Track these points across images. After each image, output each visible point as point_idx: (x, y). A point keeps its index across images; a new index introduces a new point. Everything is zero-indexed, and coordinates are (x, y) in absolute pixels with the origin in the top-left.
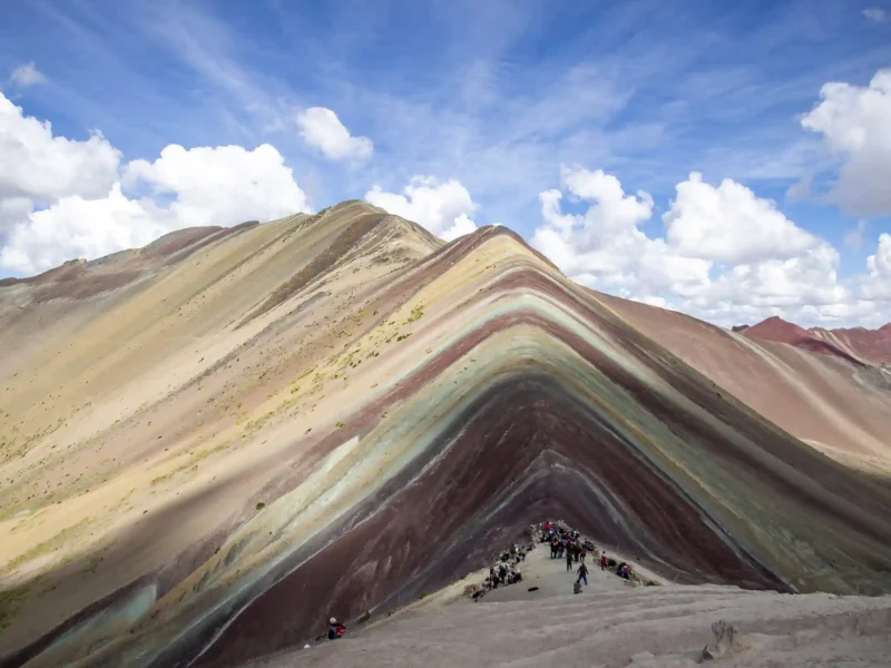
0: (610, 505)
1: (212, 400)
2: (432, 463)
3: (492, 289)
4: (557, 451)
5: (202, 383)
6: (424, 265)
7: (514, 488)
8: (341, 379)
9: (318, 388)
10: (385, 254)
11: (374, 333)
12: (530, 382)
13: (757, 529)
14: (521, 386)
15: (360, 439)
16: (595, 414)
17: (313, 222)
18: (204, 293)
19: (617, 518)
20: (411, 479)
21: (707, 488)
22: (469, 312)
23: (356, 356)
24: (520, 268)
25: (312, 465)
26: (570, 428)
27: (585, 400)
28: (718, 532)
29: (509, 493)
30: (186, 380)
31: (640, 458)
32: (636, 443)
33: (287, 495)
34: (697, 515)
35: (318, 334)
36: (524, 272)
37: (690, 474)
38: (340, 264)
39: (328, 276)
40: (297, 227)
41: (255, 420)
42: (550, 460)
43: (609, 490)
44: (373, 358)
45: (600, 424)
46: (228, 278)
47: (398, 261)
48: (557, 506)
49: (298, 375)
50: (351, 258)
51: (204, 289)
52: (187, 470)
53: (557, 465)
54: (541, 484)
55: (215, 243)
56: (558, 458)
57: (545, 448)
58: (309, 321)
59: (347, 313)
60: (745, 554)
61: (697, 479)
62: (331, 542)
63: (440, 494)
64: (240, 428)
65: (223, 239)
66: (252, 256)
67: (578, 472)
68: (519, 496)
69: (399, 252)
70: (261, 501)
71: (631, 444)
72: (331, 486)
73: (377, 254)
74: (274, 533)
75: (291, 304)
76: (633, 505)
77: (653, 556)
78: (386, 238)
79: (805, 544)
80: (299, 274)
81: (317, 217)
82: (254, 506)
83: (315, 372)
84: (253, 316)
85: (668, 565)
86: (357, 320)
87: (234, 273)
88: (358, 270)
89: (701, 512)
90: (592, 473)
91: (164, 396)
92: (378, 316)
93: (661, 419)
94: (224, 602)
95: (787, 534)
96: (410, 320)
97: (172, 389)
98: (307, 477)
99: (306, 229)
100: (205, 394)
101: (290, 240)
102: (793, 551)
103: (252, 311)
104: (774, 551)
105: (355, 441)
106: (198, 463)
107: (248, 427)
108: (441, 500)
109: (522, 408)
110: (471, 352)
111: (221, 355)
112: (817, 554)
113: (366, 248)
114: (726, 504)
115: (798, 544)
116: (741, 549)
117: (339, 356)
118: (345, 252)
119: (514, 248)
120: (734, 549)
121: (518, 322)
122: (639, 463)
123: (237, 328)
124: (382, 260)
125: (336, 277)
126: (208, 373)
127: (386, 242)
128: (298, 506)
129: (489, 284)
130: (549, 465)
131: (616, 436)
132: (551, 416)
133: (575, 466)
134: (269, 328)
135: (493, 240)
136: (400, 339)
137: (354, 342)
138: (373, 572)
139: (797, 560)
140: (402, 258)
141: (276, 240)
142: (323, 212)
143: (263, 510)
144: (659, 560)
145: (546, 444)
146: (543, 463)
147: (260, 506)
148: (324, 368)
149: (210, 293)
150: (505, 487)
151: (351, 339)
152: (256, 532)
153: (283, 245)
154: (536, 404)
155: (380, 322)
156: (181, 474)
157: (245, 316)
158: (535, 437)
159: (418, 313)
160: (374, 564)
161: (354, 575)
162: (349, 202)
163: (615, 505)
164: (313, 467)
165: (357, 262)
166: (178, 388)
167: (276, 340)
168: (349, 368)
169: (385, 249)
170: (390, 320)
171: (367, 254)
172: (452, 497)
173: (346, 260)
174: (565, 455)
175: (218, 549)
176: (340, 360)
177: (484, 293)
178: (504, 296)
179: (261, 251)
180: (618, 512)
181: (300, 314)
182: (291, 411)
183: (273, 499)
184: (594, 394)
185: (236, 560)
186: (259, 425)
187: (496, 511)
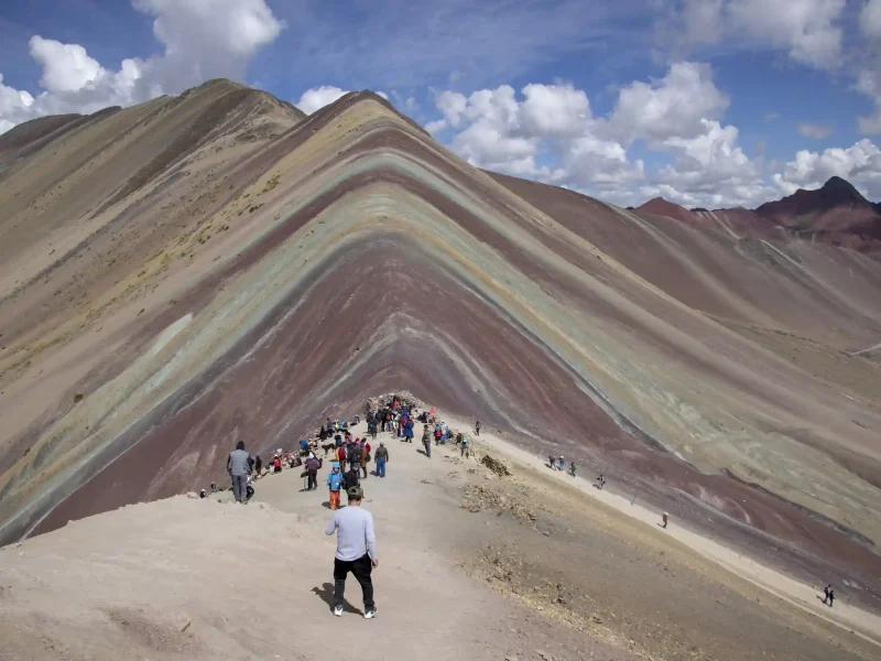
0: (468, 371)
1: (59, 292)
2: (267, 335)
3: (350, 151)
4: (408, 313)
5: (51, 275)
6: (285, 137)
7: (357, 358)
8: (187, 258)
9: (165, 267)
10: (249, 132)
11: (229, 208)
12: (382, 240)
13: (638, 393)
14: (371, 245)
15: (194, 316)
16: (454, 273)
17: (177, 103)
18: (60, 184)
19: (477, 385)
20: (243, 355)
21: (583, 350)
22: (324, 175)
23: (208, 232)
24: (382, 129)
25: (138, 348)
26: (425, 288)
27: (445, 258)
28: (595, 398)
29: (352, 363)
30: (34, 273)
31: (507, 319)
32: (502, 303)
33: (108, 384)
34: (571, 380)
35: (173, 215)
36: (387, 132)
37: (564, 336)
38: (202, 144)
39: (189, 156)
40: (160, 109)
41: (97, 308)
42: (400, 323)
43: (467, 354)
44: (223, 232)
45: (460, 283)
46: (87, 165)
47: (263, 137)
48: (405, 374)
49: (148, 258)
50: (213, 137)
51: (61, 179)
52: (19, 367)
53: (408, 329)
54: (390, 351)
55: (72, 132)
56: (408, 322)
57: (393, 311)
58: (165, 203)
59: (203, 191)
60: (625, 421)
61: (571, 341)
62: (148, 433)
63: (275, 370)
64: (82, 318)
65: (81, 127)
66: (113, 142)
67: (431, 336)
68: (362, 366)
69: (265, 128)
70: (79, 393)
71: (496, 304)
72: (158, 370)
73: (241, 131)
74: (91, 428)
75: (149, 188)
76: (497, 371)
77: (518, 428)
78: (251, 115)
79: (691, 408)
80: (159, 157)
81: (182, 98)
82: (72, 399)
83: (165, 253)
84: (110, 204)
85: (535, 437)
86: (212, 197)
87: (93, 160)
88: (221, 148)
89: (574, 376)
90: (449, 336)
91: (10, 292)
92: (234, 191)
93: (533, 279)
94: (22, 512)
95: (672, 399)
96: (265, 191)
97: (19, 285)
98: (132, 362)
99: (169, 111)
100: (51, 287)
101: (153, 123)
102: (678, 415)
103: (110, 198)
104: (657, 417)
105: (188, 318)
106: (32, 360)
107: (90, 316)
108: (275, 377)
109: (371, 268)
110: (319, 215)
111: (73, 246)
112: (704, 417)
113: (229, 125)
114: (603, 367)
115: (682, 406)
116: (620, 415)
117: (190, 234)
118: (208, 131)
119: (379, 111)
120: (612, 415)
121: (373, 180)
122: (505, 324)
123: (93, 217)
124: (247, 137)
125: (198, 158)
126: (57, 264)
127: (252, 118)
128: (119, 395)
129: (349, 146)
130: (397, 330)
131: (479, 296)
132: (402, 276)
133: (429, 329)
134: (123, 213)
135: (359, 104)
136: (252, 210)
137: (207, 218)
138: (194, 465)
139: (682, 426)
140: (268, 134)
141: (137, 125)
142: (188, 92)
143: (81, 402)
144: (525, 432)
145: (396, 306)
146: (393, 328)
147: (79, 397)
148: (173, 248)
149: (65, 183)
150: (348, 357)
151: (204, 216)
152: (72, 428)
153: (145, 128)
154: (387, 264)
155: (236, 196)
156: (13, 371)
157: (102, 204)
158: (384, 299)
159: (274, 183)
160: (196, 456)
161: (174, 468)
162: (215, 81)
163: (477, 372)
164: (139, 351)
165: (219, 141)
166: (26, 282)
167: (130, 224)
168: (198, 244)
169: (250, 126)
170: (245, 194)
171: (230, 133)
172: (287, 372)
173: (209, 138)
174: (417, 317)
175: (29, 450)
176: (191, 238)
177: (342, 156)
178: (362, 156)
179: (122, 136)
180: (478, 379)
181: (156, 196)
182: (133, 294)
183: (93, 389)
184: (455, 252)
185: (46, 461)
186: (99, 313)
187: (335, 385)
